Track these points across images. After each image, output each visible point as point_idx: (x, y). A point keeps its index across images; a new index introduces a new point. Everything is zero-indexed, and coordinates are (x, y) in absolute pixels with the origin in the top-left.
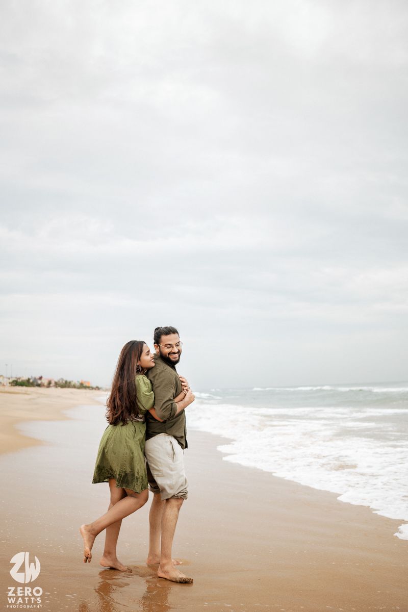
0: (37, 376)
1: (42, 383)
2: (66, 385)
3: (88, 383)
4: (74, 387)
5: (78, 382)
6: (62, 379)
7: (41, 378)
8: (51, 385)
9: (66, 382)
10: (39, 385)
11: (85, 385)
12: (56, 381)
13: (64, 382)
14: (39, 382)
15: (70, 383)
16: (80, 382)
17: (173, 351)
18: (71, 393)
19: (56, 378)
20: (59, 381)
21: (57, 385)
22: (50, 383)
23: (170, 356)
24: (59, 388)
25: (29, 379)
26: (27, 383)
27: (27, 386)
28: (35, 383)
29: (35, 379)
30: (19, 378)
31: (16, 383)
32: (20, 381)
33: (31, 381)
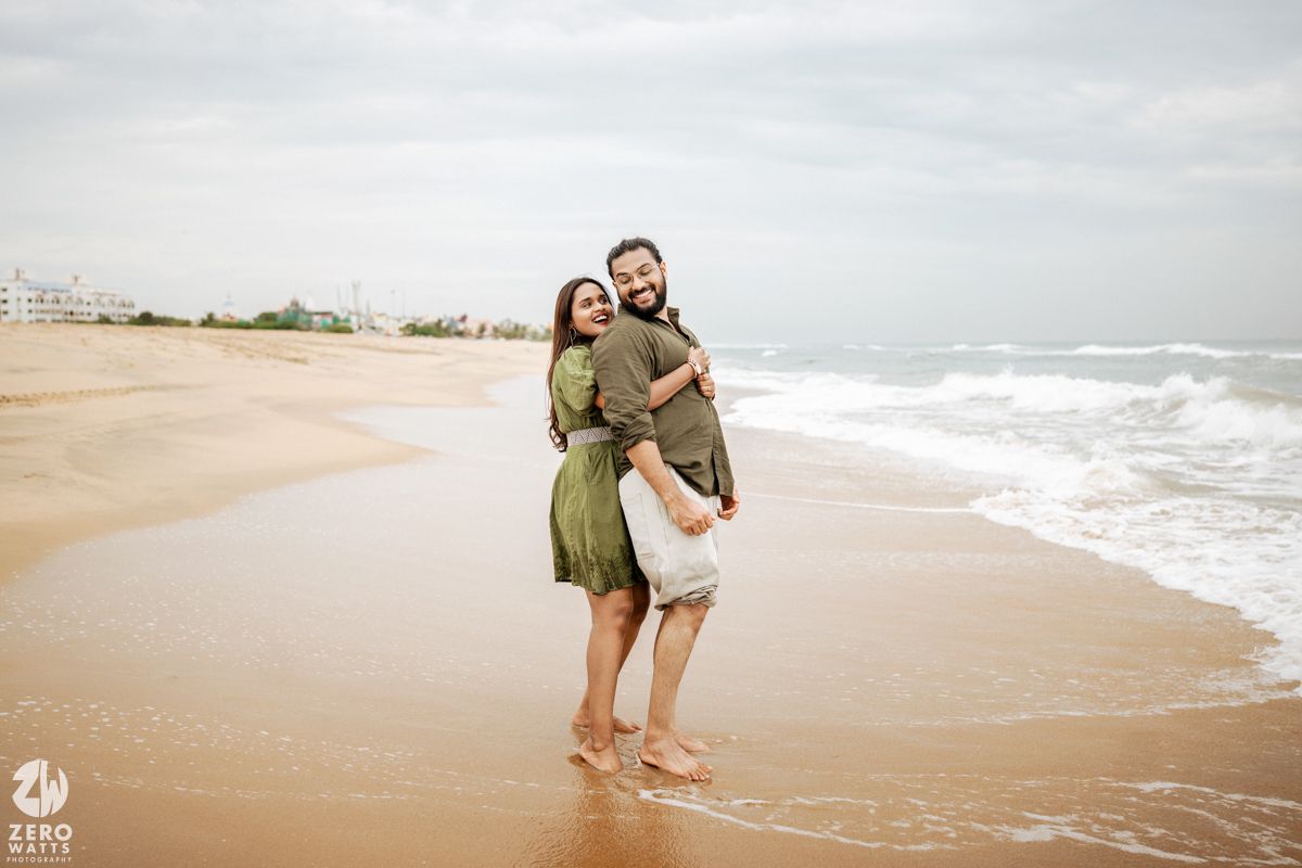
0: (457, 316)
1: (466, 328)
2: (516, 333)
4: (534, 337)
5: (542, 326)
6: (509, 321)
7: (464, 319)
8: (486, 334)
9: (517, 327)
10: (460, 334)
12: (496, 324)
13: (512, 326)
14: (461, 327)
17: (635, 288)
18: (528, 350)
19: (495, 320)
21: (498, 332)
22: (482, 329)
24: (502, 340)
25: (440, 321)
26: (437, 330)
27: (435, 335)
28: (453, 330)
29: (452, 320)
30: (420, 320)
31: (414, 330)
32: (420, 324)
33: (444, 325)
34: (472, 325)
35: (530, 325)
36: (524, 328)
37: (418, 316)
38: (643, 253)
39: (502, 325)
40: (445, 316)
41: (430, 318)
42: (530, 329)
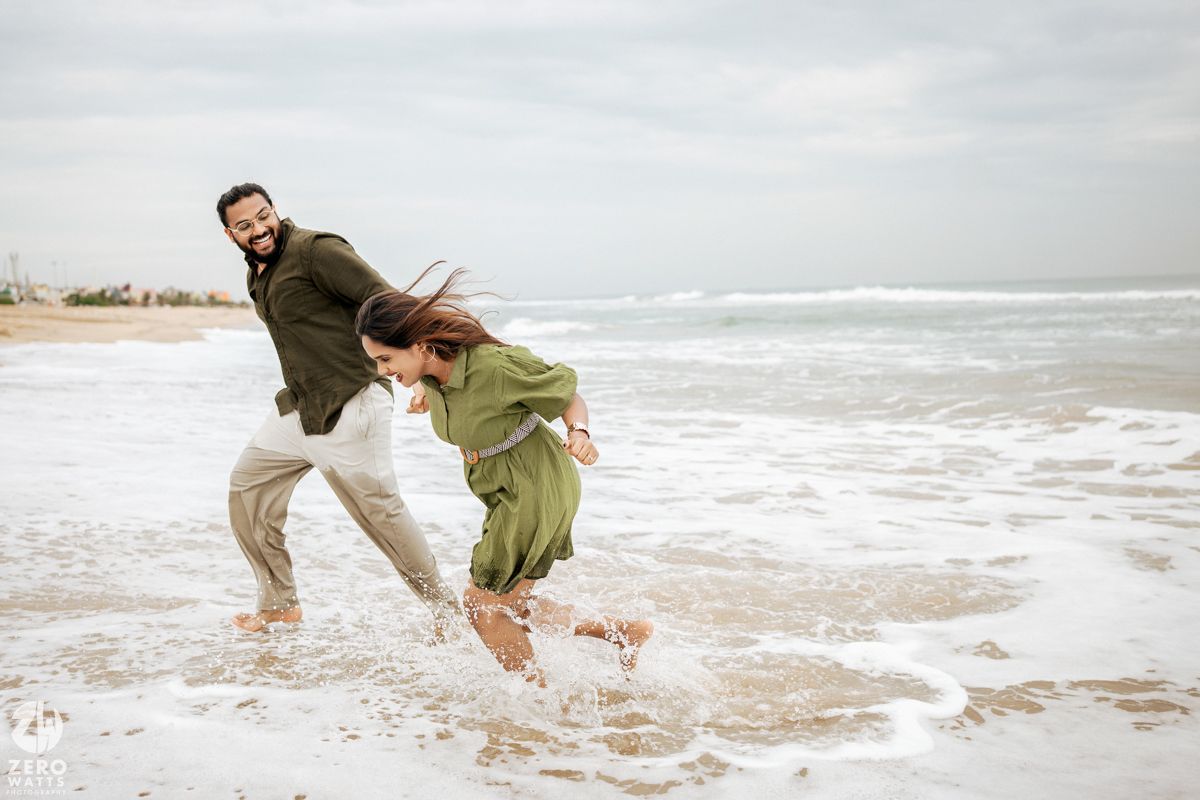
0: (120, 285)
1: (130, 298)
2: (181, 300)
3: (225, 294)
4: (198, 303)
5: (204, 293)
6: (172, 289)
7: (127, 288)
8: (150, 301)
9: (180, 294)
10: (126, 303)
11: (219, 298)
12: (160, 292)
13: (176, 294)
14: (125, 296)
15: (188, 295)
16: (208, 291)
17: (255, 234)
18: (202, 316)
19: (158, 288)
21: (162, 300)
22: (147, 297)
23: (255, 247)
24: (167, 308)
25: (104, 291)
26: (100, 299)
27: (100, 304)
28: (117, 299)
29: (116, 290)
30: (83, 290)
31: (77, 300)
32: (84, 294)
33: (108, 294)
34: (136, 294)
35: (192, 292)
37: (80, 286)
38: (257, 197)
39: (165, 293)
40: (109, 286)
41: (94, 288)
42: (194, 296)
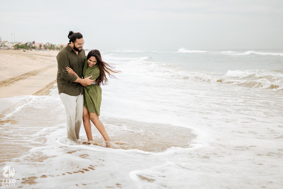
0: (32, 42)
1: (35, 46)
2: (52, 48)
5: (59, 45)
6: (48, 43)
7: (34, 43)
8: (42, 48)
9: (52, 45)
10: (34, 48)
12: (45, 45)
13: (50, 45)
14: (34, 45)
16: (60, 45)
19: (44, 43)
20: (46, 45)
21: (46, 48)
22: (41, 46)
25: (27, 44)
26: (26, 47)
28: (31, 47)
29: (30, 43)
30: (20, 43)
31: (18, 47)
32: (20, 45)
34: (37, 45)
35: (55, 45)
36: (54, 46)
37: (18, 42)
40: (28, 42)
41: (24, 43)
42: (56, 46)
